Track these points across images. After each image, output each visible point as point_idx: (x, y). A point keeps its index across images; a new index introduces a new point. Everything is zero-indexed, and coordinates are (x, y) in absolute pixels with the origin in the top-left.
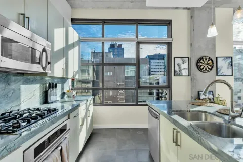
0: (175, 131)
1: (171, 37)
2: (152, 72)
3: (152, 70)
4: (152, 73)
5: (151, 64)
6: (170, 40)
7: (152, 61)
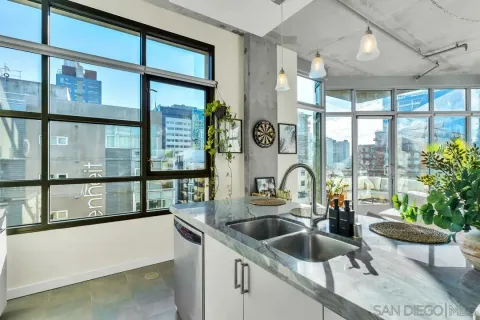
0: (239, 264)
1: (213, 79)
2: (169, 140)
3: (167, 137)
4: (167, 143)
5: (167, 125)
6: (210, 83)
7: (168, 119)
